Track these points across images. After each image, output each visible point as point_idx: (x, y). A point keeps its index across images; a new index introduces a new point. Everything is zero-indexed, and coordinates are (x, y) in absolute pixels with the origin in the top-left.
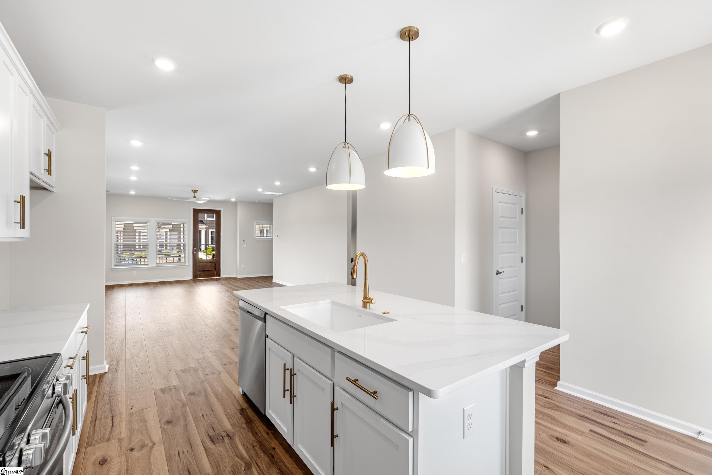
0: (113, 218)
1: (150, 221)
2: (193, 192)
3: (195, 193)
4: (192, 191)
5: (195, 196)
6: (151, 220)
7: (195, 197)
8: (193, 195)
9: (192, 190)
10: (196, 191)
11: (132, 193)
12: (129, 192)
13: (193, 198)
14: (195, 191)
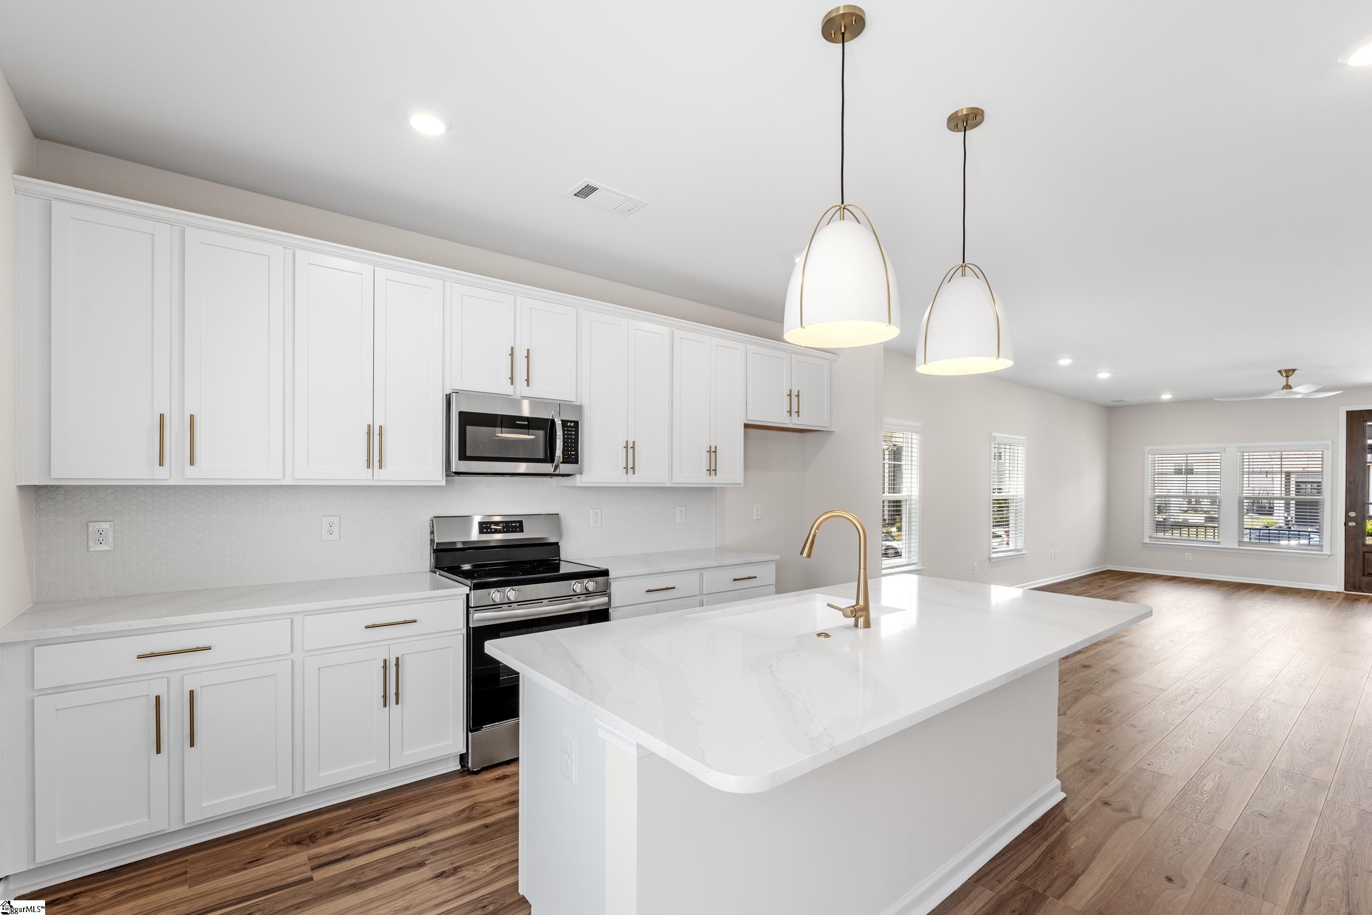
0: (1147, 449)
1: (1223, 450)
2: (1282, 375)
3: (1287, 376)
4: (1279, 374)
5: (1287, 385)
6: (1226, 449)
7: (1288, 387)
8: (1283, 381)
9: (1280, 371)
10: (1289, 370)
11: (1166, 397)
12: (1160, 396)
13: (1283, 389)
14: (1288, 373)
